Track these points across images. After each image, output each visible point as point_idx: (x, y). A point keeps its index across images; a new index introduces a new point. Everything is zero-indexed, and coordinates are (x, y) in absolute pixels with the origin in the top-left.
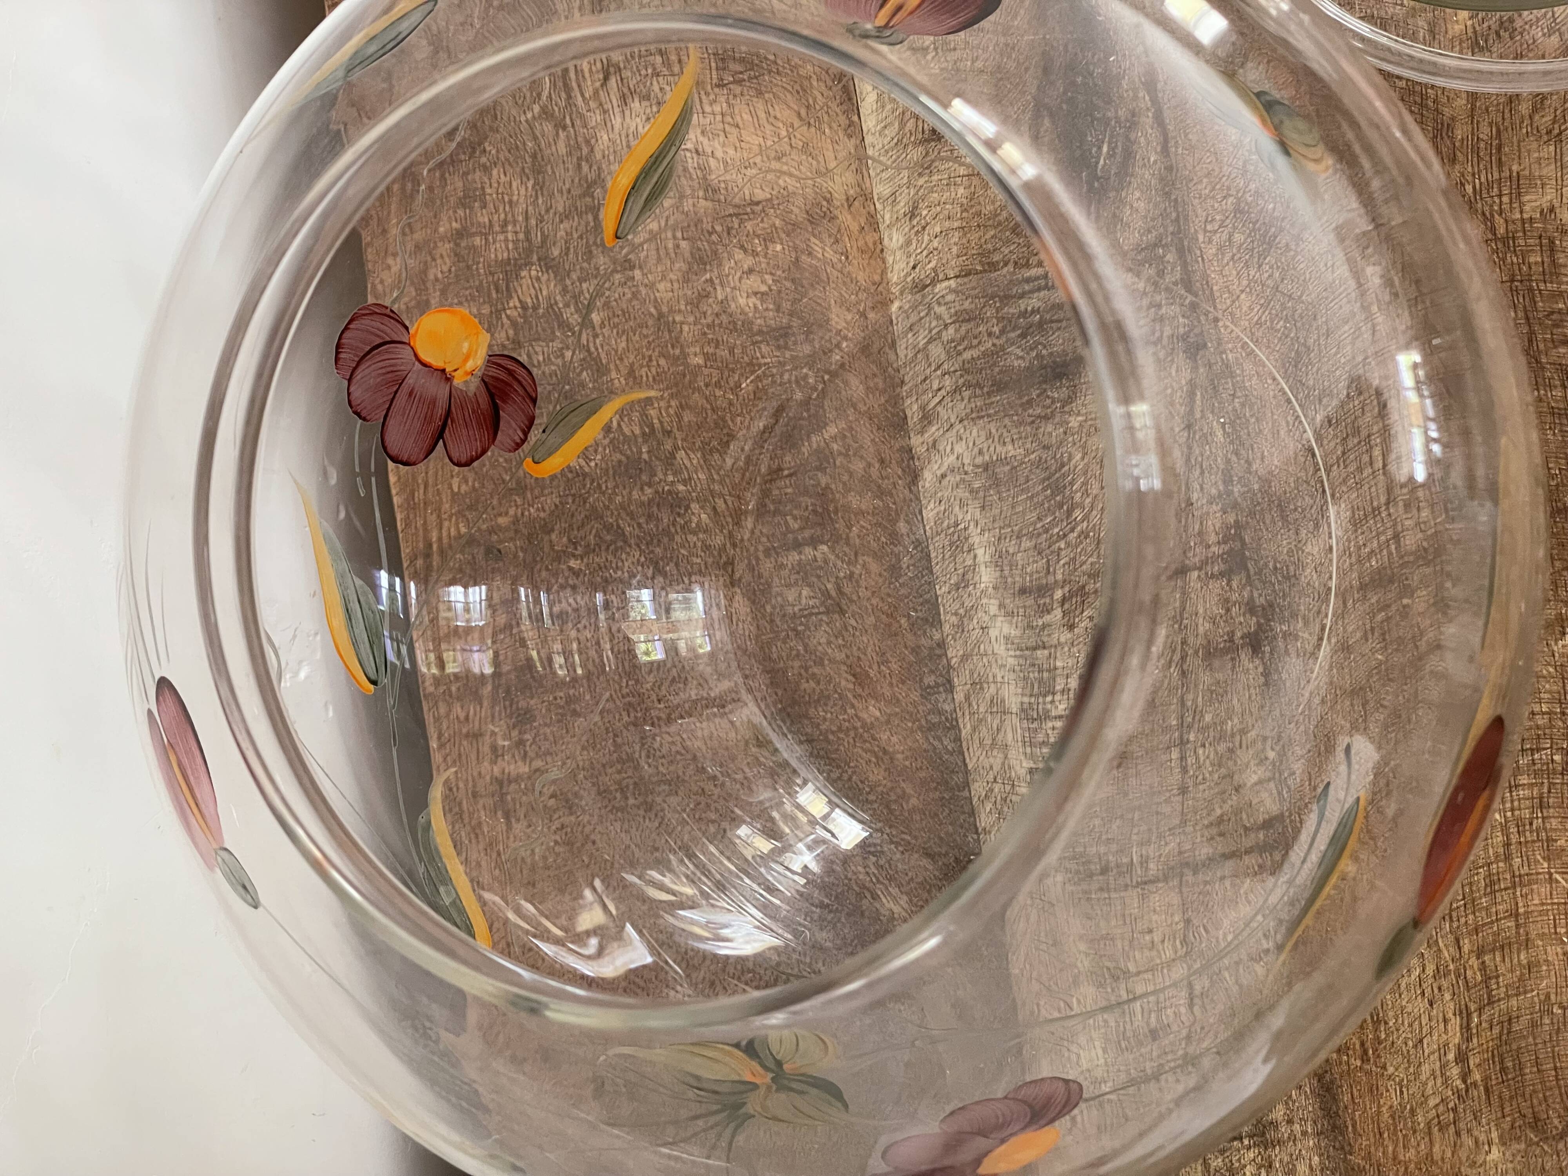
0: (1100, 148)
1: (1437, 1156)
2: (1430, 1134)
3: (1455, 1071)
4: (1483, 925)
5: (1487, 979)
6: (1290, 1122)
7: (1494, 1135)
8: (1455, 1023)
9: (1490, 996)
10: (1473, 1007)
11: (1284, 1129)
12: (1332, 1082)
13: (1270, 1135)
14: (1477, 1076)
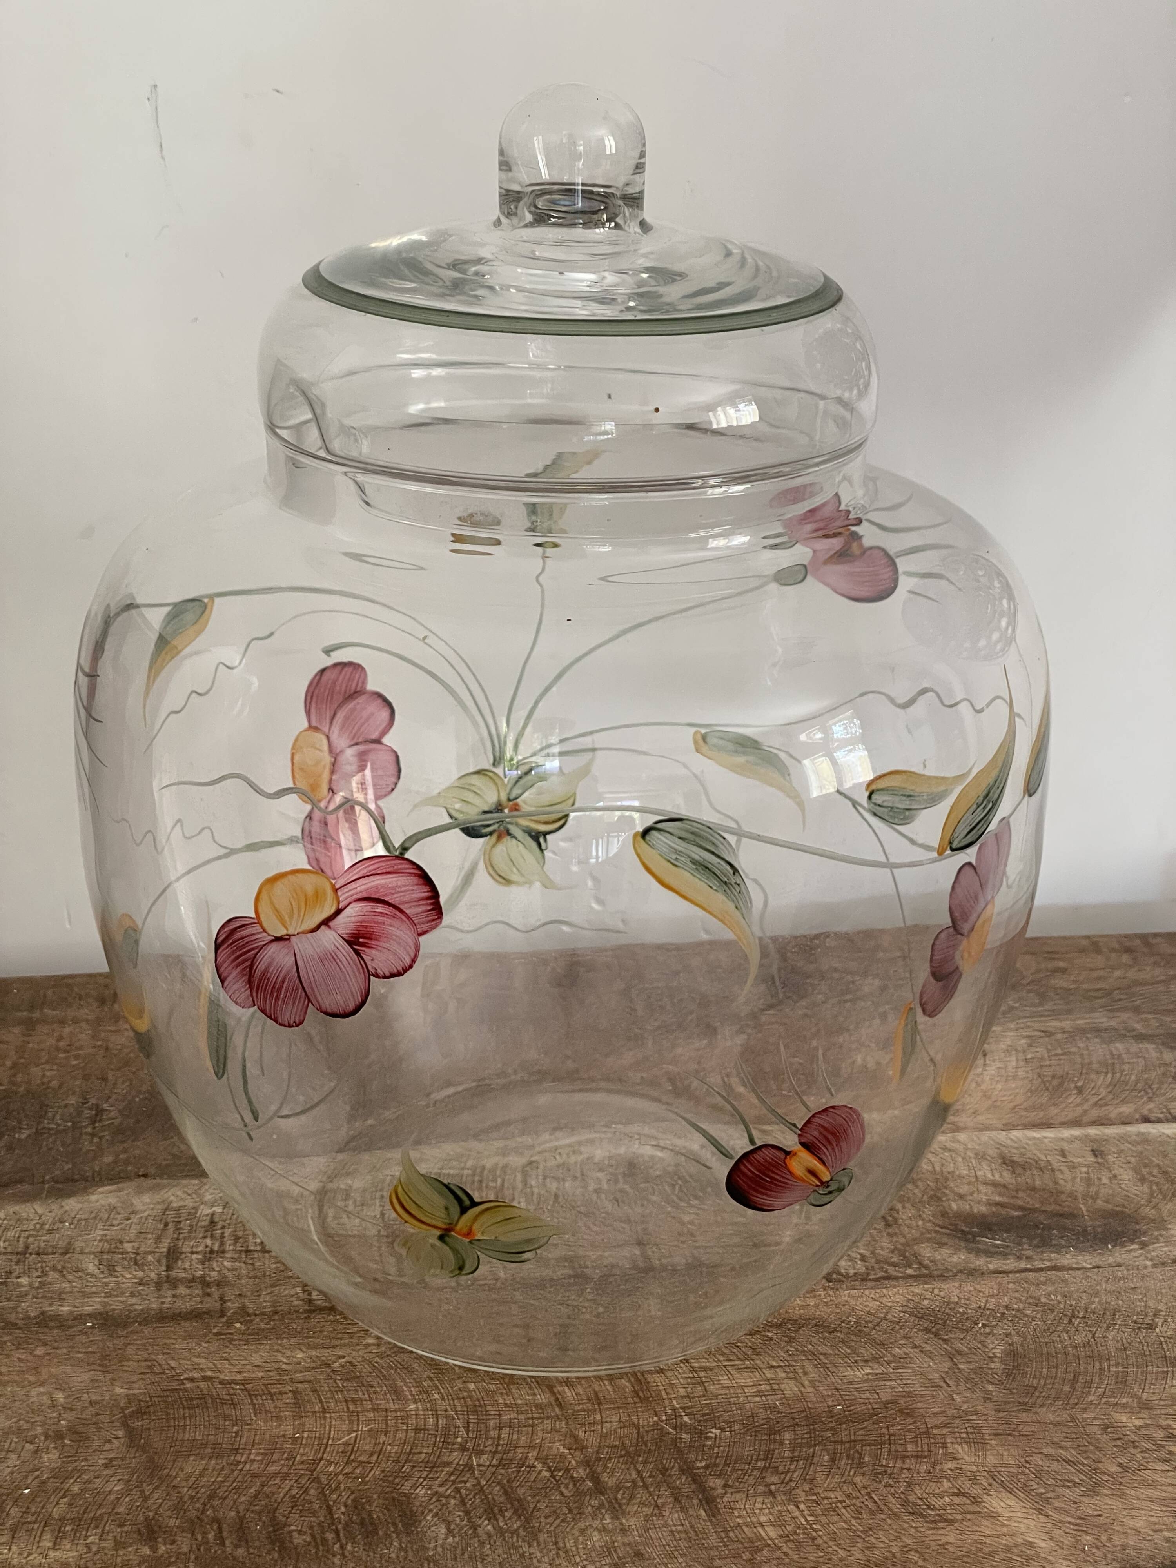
0: (998, 1240)
1: (125, 1363)
2: (146, 1361)
3: (196, 1375)
4: (319, 1395)
5: (272, 1395)
6: (174, 1296)
7: (136, 1392)
8: (239, 1377)
9: (256, 1395)
10: (249, 1386)
11: (170, 1293)
12: (201, 1319)
13: (166, 1286)
14: (188, 1385)
